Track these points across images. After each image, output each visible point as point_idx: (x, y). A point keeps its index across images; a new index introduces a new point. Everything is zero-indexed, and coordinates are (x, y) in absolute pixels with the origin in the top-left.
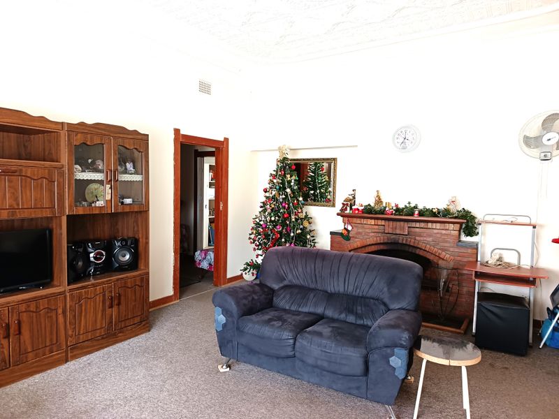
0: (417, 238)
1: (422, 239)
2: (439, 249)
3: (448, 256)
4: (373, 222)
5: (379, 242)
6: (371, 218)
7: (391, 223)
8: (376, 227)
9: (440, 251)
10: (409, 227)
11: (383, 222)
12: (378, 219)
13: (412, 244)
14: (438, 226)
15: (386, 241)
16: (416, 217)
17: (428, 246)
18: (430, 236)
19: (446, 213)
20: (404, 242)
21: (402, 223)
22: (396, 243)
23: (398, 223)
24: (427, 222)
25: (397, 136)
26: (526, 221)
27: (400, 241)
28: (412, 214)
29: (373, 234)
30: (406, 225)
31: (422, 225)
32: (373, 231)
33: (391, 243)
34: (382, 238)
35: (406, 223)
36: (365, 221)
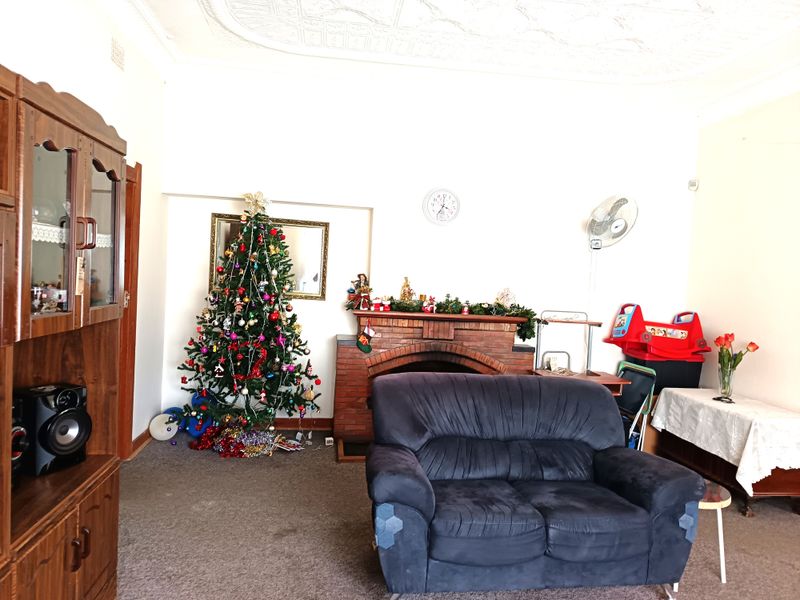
0: (465, 344)
1: (471, 344)
2: (493, 357)
3: (502, 365)
4: (406, 323)
5: (413, 351)
6: (404, 318)
7: (432, 324)
8: (411, 330)
9: (493, 360)
10: (456, 329)
11: (420, 324)
12: (414, 318)
13: (458, 352)
14: (492, 326)
15: (423, 350)
16: (465, 314)
17: (478, 354)
18: (481, 339)
19: (500, 309)
20: (448, 350)
21: (447, 324)
22: (437, 352)
23: (441, 324)
24: (479, 321)
25: (432, 201)
26: (582, 318)
27: (443, 350)
28: (461, 311)
29: (405, 341)
30: (452, 327)
31: (473, 325)
32: (406, 336)
33: (431, 352)
34: (418, 346)
35: (452, 324)
36: (394, 322)
